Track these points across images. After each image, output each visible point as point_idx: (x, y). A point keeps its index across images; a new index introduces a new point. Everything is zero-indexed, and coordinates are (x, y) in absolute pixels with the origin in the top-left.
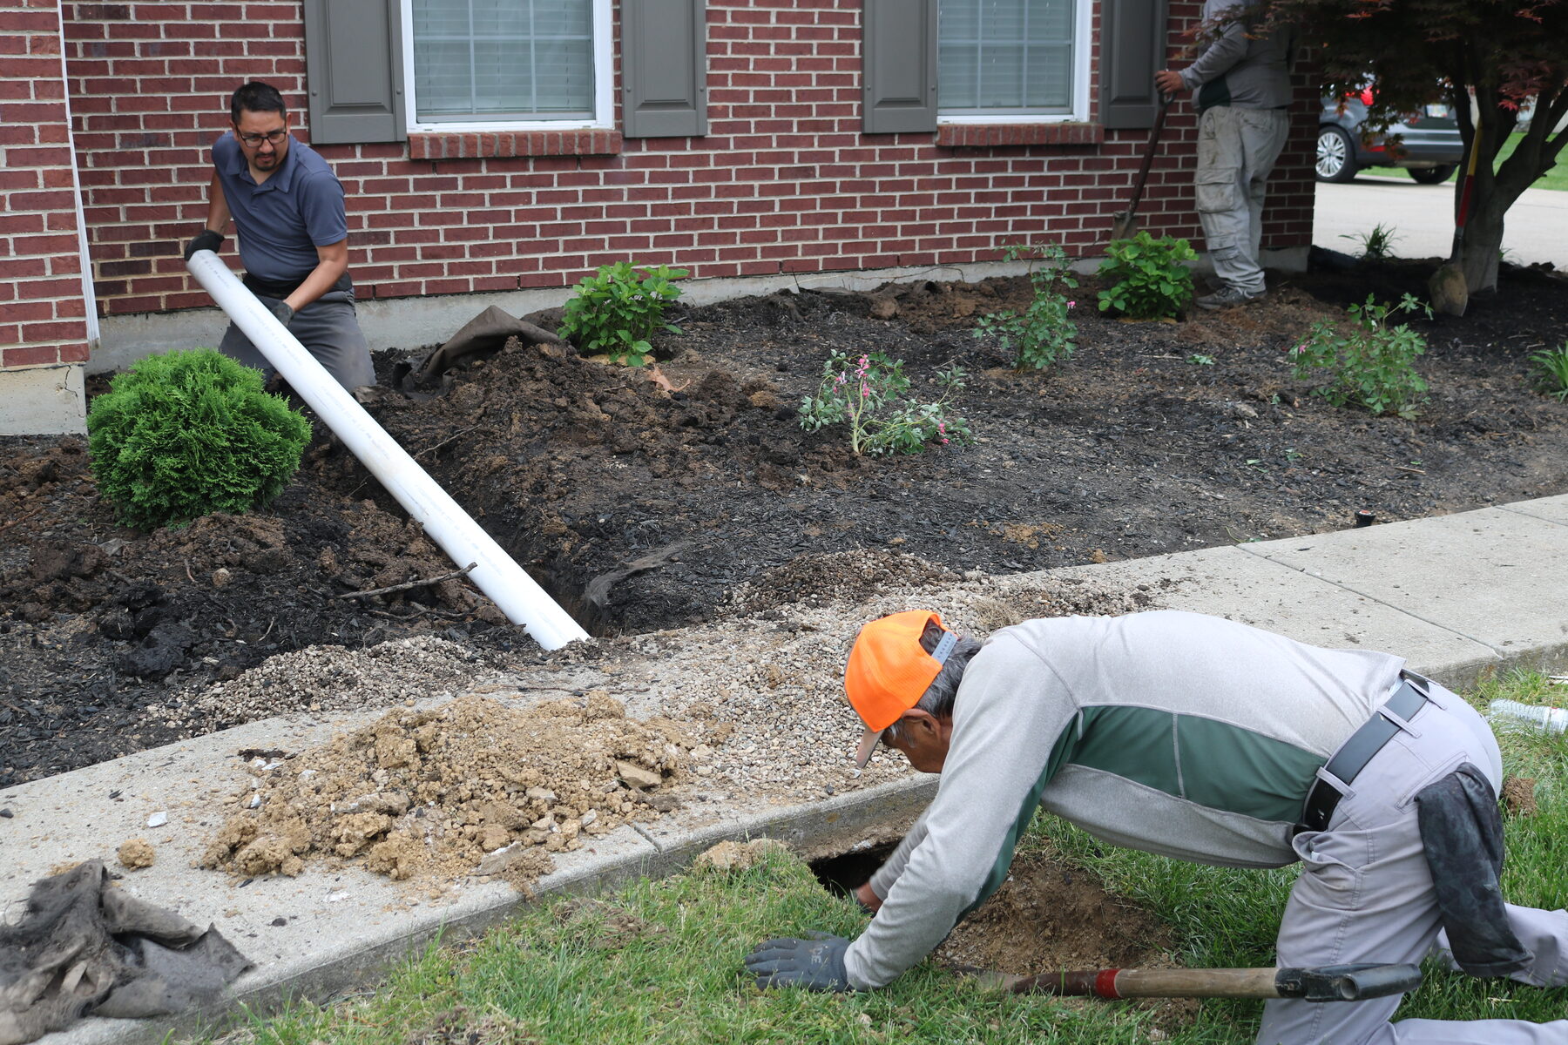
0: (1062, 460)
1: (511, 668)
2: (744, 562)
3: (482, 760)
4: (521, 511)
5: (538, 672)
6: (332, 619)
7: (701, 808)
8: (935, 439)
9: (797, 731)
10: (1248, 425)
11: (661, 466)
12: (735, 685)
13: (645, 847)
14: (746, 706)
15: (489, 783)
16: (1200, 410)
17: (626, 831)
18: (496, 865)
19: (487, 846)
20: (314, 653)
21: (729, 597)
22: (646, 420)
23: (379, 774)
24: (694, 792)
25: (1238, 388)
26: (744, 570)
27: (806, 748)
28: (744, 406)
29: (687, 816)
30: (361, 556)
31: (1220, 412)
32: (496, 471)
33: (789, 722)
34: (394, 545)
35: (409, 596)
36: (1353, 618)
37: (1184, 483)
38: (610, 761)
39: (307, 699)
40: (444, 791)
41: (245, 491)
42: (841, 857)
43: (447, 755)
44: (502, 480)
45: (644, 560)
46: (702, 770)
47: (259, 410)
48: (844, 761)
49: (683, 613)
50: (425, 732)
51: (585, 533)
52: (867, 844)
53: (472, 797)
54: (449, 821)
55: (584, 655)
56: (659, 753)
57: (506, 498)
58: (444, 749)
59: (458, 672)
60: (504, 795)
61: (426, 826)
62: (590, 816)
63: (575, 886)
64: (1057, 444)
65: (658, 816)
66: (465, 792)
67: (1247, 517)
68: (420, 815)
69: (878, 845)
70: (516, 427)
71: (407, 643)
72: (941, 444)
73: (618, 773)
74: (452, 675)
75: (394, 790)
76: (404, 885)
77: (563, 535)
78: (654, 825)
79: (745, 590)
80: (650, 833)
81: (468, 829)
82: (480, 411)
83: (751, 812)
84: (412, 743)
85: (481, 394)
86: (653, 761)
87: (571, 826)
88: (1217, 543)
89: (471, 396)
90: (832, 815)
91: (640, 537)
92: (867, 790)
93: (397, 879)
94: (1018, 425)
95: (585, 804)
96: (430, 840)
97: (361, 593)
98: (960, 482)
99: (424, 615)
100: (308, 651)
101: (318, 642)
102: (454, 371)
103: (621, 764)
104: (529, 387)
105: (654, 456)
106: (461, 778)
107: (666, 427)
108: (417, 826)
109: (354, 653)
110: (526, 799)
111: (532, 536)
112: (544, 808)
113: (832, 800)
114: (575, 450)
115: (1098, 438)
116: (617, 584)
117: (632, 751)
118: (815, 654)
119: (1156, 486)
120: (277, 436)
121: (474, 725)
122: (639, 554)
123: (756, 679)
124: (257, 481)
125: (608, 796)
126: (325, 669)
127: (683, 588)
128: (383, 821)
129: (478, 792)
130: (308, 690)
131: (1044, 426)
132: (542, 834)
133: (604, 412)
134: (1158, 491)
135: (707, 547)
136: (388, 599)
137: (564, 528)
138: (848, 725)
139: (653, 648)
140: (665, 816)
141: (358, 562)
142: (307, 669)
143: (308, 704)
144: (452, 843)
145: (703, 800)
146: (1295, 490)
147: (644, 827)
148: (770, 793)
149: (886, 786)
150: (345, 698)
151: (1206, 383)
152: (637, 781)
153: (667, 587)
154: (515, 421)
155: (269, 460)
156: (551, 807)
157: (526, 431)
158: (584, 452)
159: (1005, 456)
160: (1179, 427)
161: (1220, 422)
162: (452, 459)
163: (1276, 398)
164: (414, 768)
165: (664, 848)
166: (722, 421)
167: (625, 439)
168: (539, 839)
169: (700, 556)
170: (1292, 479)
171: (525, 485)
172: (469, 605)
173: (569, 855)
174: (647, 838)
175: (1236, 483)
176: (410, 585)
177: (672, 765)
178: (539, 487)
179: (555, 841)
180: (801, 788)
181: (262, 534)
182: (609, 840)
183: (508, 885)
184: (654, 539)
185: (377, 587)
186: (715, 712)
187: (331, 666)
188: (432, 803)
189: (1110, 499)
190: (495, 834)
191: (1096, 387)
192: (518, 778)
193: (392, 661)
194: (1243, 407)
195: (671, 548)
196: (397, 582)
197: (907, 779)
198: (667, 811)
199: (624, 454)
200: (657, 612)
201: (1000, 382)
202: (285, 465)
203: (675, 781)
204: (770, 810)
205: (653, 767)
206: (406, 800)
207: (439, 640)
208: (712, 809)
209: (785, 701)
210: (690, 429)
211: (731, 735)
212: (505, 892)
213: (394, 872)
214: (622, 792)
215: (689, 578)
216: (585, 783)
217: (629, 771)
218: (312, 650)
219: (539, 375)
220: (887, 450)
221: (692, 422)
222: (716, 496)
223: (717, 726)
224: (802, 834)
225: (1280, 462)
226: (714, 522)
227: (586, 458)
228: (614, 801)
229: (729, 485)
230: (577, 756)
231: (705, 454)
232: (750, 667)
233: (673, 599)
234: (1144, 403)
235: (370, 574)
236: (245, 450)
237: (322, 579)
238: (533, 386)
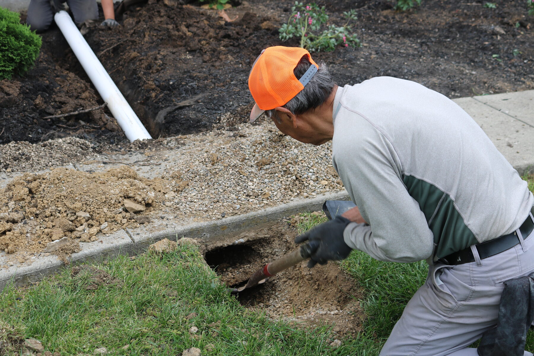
0: (400, 55)
1: (104, 153)
2: (231, 103)
3: (58, 198)
4: (140, 78)
5: (116, 154)
6: (29, 129)
7: (161, 222)
8: (342, 45)
9: (216, 186)
10: (499, 38)
11: (206, 57)
12: (197, 163)
13: (127, 240)
14: (196, 173)
15: (59, 209)
16: (477, 30)
17: (122, 233)
18: (54, 248)
19: (53, 238)
20: (13, 145)
21: (220, 120)
22: (208, 35)
23: (11, 204)
24: (161, 214)
25: (500, 19)
26: (230, 107)
27: (218, 194)
28: (257, 28)
29: (152, 226)
30: (57, 99)
31: (486, 31)
32: (132, 59)
33: (214, 181)
34: (75, 94)
35: (78, 118)
36: (515, 135)
37: (457, 66)
38: (121, 199)
39: (6, 166)
40: (38, 212)
41: (7, 69)
42: (229, 246)
43: (43, 195)
44: (134, 64)
45: (186, 102)
46: (168, 204)
47: (15, 31)
48: (236, 201)
49: (198, 127)
50: (33, 185)
51: (163, 88)
52: (242, 240)
53: (52, 215)
54: (39, 226)
55: (139, 147)
56: (144, 195)
57: (135, 72)
58: (42, 192)
59: (79, 154)
60: (65, 214)
61: (28, 228)
62: (105, 225)
63: (90, 258)
64: (400, 46)
65: (138, 225)
66: (48, 213)
67: (485, 83)
68: (25, 223)
69: (248, 241)
70: (147, 39)
71: (60, 140)
72: (344, 46)
73: (123, 205)
74: (76, 155)
75: (16, 211)
76: (11, 256)
77: (153, 90)
78: (135, 230)
79: (228, 116)
80: (132, 234)
81: (46, 230)
82: (132, 31)
83: (182, 225)
84: (27, 189)
85: (134, 23)
86: (140, 200)
87: (94, 230)
88: (467, 95)
89: (130, 24)
90: (223, 227)
91: (187, 91)
92: (241, 215)
93: (8, 253)
94: (385, 38)
95: (103, 219)
96: (29, 235)
97: (54, 116)
98: (346, 65)
99: (83, 126)
100: (10, 144)
101: (16, 140)
102: (128, 12)
103: (126, 201)
104: (157, 20)
105: (205, 52)
106: (46, 206)
107: (216, 38)
108: (24, 228)
109: (34, 145)
110: (75, 216)
111: (142, 90)
112: (83, 221)
113: (224, 219)
114: (171, 50)
115: (422, 44)
116: (170, 113)
117: (131, 195)
118: (237, 149)
119: (443, 68)
120: (22, 44)
121: (57, 181)
122: (185, 99)
123: (207, 160)
124: (13, 64)
125: (116, 216)
126: (17, 153)
127: (199, 115)
128: (8, 226)
129: (54, 213)
130: (7, 162)
131: (398, 38)
132: (79, 233)
133: (189, 31)
134: (443, 70)
135: (216, 95)
136: (68, 118)
137: (154, 87)
138: (241, 184)
139: (173, 144)
140: (142, 225)
141: (56, 102)
142: (9, 152)
143: (6, 169)
144: (39, 236)
145: (162, 218)
146: (513, 70)
147: (130, 231)
148: (195, 216)
149: (252, 214)
150: (24, 166)
151: (486, 17)
152: (132, 209)
153: (192, 115)
154: (147, 36)
155: (18, 55)
156: (87, 221)
157: (151, 41)
158: (174, 50)
159: (373, 53)
160: (464, 39)
161: (485, 36)
162: (118, 54)
163: (518, 25)
164: (27, 201)
165: (136, 241)
166: (244, 36)
167: (193, 44)
168: (78, 236)
169: (211, 100)
170: (513, 65)
171: (143, 66)
172: (104, 122)
173: (90, 244)
174: (131, 237)
175: (484, 66)
176: (76, 113)
177: (150, 202)
178: (149, 67)
179: (85, 237)
180: (211, 213)
181: (7, 89)
182: (112, 236)
183: (57, 257)
184: (193, 92)
185: (62, 113)
186: (182, 176)
187: (20, 151)
188: (32, 218)
189: (418, 74)
190: (58, 233)
191: (432, 19)
192: (72, 207)
193: (52, 148)
194: (498, 29)
195: (200, 96)
196: (71, 111)
197: (263, 210)
198: (143, 223)
199: (192, 51)
200: (185, 126)
201: (385, 17)
202: (27, 57)
203: (152, 209)
204: (192, 224)
205: (141, 202)
206: (22, 216)
207: (78, 139)
208: (165, 222)
209: (214, 171)
210: (226, 40)
211: (187, 187)
212: (55, 260)
213: (6, 250)
214: (124, 214)
215: (203, 111)
216: (105, 210)
217: (128, 204)
218: (12, 144)
219: (162, 14)
220: (317, 50)
221: (227, 36)
222: (228, 71)
223: (181, 183)
224: (208, 235)
225: (509, 55)
226: (222, 84)
227: (174, 53)
228: (118, 218)
229: (236, 66)
230: (104, 197)
231: (230, 51)
232: (205, 154)
233: (193, 120)
234: (451, 27)
235: (60, 107)
236: (7, 50)
237: (34, 110)
238: (159, 19)
